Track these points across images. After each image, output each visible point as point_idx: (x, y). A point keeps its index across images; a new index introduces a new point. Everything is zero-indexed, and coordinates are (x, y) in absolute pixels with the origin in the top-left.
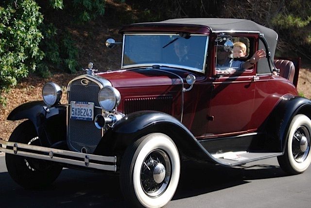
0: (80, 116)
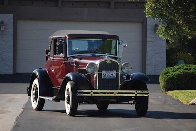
0: (108, 77)
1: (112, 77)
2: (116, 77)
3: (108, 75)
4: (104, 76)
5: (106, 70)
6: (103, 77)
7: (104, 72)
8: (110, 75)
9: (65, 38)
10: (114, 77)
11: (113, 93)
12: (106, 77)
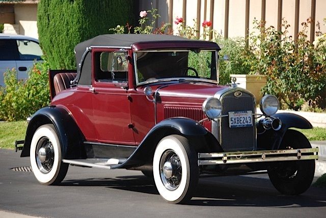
0: (239, 124)
1: (246, 124)
2: (252, 123)
3: (239, 120)
4: (232, 122)
5: (236, 110)
6: (230, 125)
7: (231, 115)
8: (242, 119)
9: (131, 49)
10: (248, 123)
11: (260, 156)
12: (235, 124)
